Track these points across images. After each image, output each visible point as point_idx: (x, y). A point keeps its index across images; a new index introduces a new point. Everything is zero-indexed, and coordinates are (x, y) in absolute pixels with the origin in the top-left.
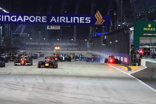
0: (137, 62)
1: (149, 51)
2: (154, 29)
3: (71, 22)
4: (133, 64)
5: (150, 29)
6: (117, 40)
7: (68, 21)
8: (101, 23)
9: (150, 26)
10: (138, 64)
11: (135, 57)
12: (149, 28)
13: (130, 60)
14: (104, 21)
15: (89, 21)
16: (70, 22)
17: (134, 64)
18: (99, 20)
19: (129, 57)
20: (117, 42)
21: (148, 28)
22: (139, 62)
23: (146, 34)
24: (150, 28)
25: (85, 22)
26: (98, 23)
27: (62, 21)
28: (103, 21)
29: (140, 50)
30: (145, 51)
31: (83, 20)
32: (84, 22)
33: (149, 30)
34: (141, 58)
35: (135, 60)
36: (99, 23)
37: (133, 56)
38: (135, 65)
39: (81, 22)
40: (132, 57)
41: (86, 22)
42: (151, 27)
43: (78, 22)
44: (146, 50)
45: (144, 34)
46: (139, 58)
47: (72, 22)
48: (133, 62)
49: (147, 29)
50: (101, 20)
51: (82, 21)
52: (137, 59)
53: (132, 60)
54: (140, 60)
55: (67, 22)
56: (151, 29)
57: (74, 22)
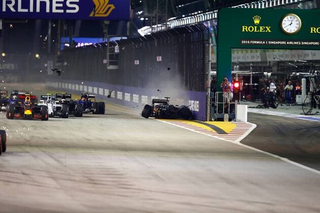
0: (226, 112)
1: (256, 84)
2: (268, 29)
3: (29, 10)
4: (217, 115)
5: (258, 29)
6: (161, 57)
7: (22, 8)
8: (105, 13)
9: (257, 22)
10: (228, 117)
11: (221, 98)
12: (256, 27)
13: (209, 107)
14: (113, 7)
15: (74, 9)
16: (26, 10)
17: (220, 116)
18: (101, 6)
19: (207, 99)
20: (161, 60)
21: (254, 25)
22: (231, 111)
23: (249, 42)
24: (258, 26)
25: (65, 11)
26: (98, 14)
27: (7, 7)
28: (110, 8)
29: (235, 82)
30: (247, 84)
31: (61, 5)
32: (62, 11)
33: (256, 31)
34: (236, 101)
35: (220, 106)
36: (101, 12)
37: (217, 97)
38: (221, 120)
39: (54, 10)
40: (213, 100)
41: (68, 11)
42: (261, 24)
43: (48, 10)
44: (249, 83)
45: (243, 42)
46: (230, 102)
47: (32, 10)
48: (215, 112)
49: (251, 29)
50: (106, 4)
51: (57, 8)
52: (226, 104)
53: (213, 108)
54: (233, 107)
55: (20, 10)
56: (261, 29)
57: (38, 10)
